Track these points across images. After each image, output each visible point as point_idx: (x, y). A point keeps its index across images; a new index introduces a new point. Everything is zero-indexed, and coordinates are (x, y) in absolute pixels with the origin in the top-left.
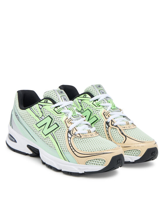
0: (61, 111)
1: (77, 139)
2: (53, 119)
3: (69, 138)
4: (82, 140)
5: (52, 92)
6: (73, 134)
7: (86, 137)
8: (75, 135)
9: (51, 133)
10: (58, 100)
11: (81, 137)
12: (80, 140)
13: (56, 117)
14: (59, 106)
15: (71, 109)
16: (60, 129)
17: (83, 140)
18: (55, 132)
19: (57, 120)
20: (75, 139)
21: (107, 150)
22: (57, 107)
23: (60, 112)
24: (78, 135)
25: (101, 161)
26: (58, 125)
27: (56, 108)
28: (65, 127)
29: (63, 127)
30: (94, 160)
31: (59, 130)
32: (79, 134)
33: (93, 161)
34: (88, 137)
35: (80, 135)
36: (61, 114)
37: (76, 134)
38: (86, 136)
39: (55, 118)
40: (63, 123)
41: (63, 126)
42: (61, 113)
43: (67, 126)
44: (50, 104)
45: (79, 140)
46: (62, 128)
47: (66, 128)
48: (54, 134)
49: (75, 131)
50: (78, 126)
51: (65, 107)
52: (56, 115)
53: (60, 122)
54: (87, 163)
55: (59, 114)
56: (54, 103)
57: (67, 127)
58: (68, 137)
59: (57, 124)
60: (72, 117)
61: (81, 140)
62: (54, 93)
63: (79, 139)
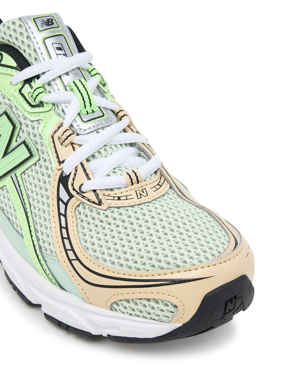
0: (43, 97)
1: (87, 211)
2: (18, 126)
3: (63, 202)
4: (102, 217)
5: (12, 27)
6: (74, 189)
7: (119, 203)
8: (81, 193)
9: (13, 174)
10: (34, 55)
11: (100, 203)
12: (96, 216)
13: (25, 119)
14: (38, 77)
15: (75, 89)
16: (35, 164)
17: (107, 216)
18: (24, 172)
19: (30, 129)
20: (81, 208)
21: (188, 266)
22: (28, 81)
23: (38, 101)
24: (92, 196)
25: (162, 306)
26: (29, 150)
27: (27, 86)
28: (52, 160)
29: (45, 160)
30: (138, 302)
31: (33, 167)
32: (94, 191)
33: (136, 304)
34: (126, 203)
35: (97, 196)
36: (41, 109)
37: (83, 189)
38: (119, 198)
39: (23, 121)
40: (47, 143)
41: (45, 156)
42: (41, 104)
43: (58, 157)
44: (9, 71)
45: (94, 214)
46: (42, 162)
47: (55, 164)
48: (19, 179)
49: (81, 177)
50: (97, 155)
51: (58, 81)
52: (26, 114)
53: (38, 139)
54: (115, 306)
55: (37, 110)
56: (23, 63)
57: (56, 160)
58: (59, 199)
59: (27, 146)
60: (78, 119)
61: (99, 213)
62: (19, 30)
63: (94, 210)
